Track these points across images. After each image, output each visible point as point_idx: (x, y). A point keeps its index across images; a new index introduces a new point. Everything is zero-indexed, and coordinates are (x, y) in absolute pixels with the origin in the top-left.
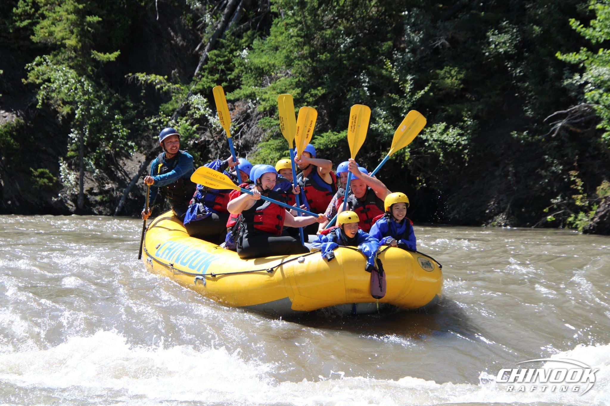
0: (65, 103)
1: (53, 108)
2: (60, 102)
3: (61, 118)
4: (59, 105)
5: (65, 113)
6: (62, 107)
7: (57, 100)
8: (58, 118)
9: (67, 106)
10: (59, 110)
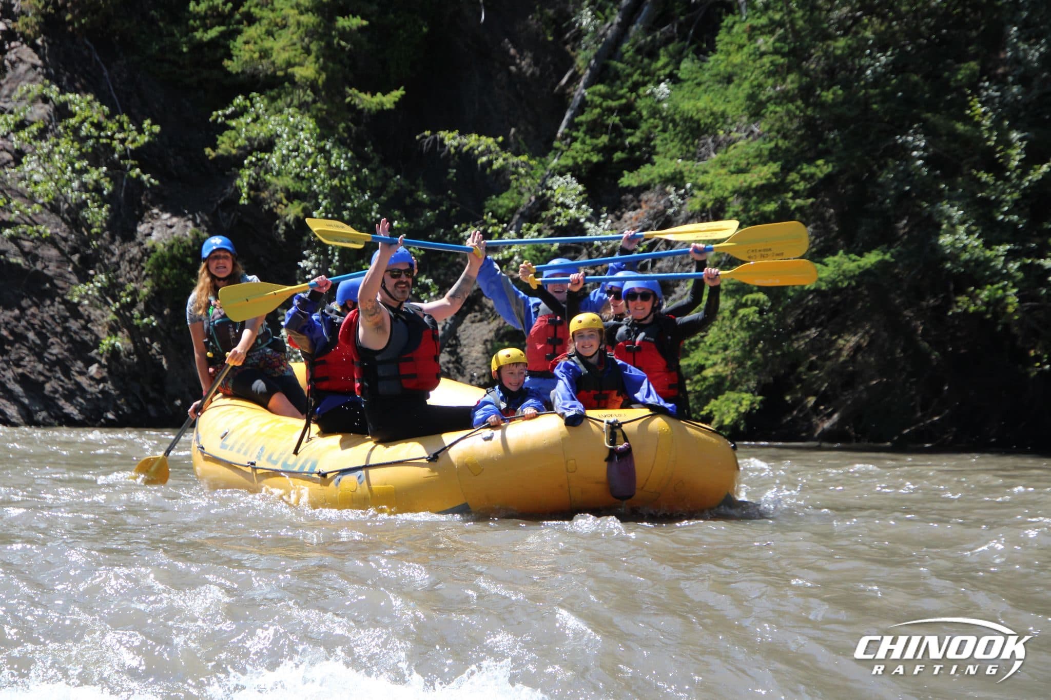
0: (292, 196)
1: (266, 207)
2: (280, 195)
3: (284, 227)
4: (280, 202)
5: (291, 218)
6: (286, 206)
7: (276, 191)
8: (277, 227)
9: (296, 203)
10: (279, 211)
